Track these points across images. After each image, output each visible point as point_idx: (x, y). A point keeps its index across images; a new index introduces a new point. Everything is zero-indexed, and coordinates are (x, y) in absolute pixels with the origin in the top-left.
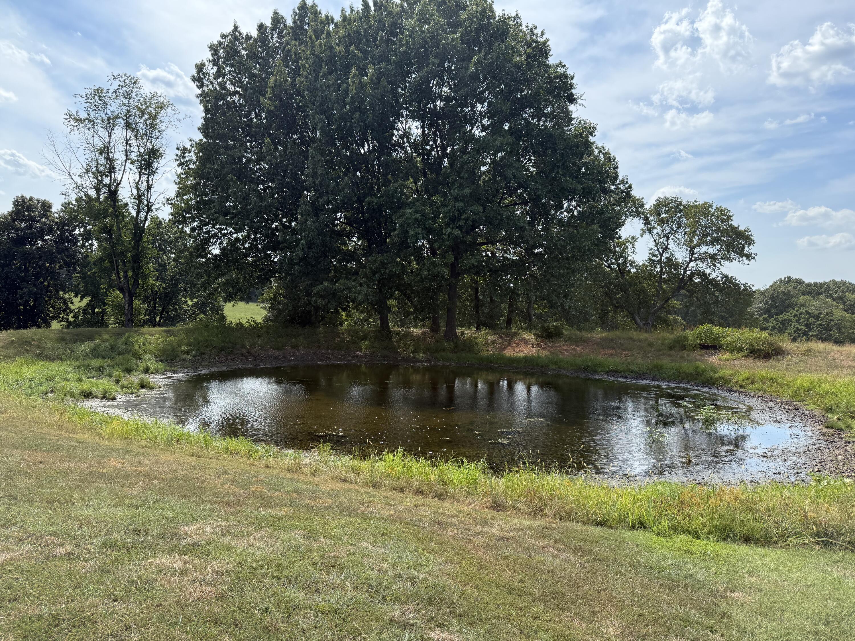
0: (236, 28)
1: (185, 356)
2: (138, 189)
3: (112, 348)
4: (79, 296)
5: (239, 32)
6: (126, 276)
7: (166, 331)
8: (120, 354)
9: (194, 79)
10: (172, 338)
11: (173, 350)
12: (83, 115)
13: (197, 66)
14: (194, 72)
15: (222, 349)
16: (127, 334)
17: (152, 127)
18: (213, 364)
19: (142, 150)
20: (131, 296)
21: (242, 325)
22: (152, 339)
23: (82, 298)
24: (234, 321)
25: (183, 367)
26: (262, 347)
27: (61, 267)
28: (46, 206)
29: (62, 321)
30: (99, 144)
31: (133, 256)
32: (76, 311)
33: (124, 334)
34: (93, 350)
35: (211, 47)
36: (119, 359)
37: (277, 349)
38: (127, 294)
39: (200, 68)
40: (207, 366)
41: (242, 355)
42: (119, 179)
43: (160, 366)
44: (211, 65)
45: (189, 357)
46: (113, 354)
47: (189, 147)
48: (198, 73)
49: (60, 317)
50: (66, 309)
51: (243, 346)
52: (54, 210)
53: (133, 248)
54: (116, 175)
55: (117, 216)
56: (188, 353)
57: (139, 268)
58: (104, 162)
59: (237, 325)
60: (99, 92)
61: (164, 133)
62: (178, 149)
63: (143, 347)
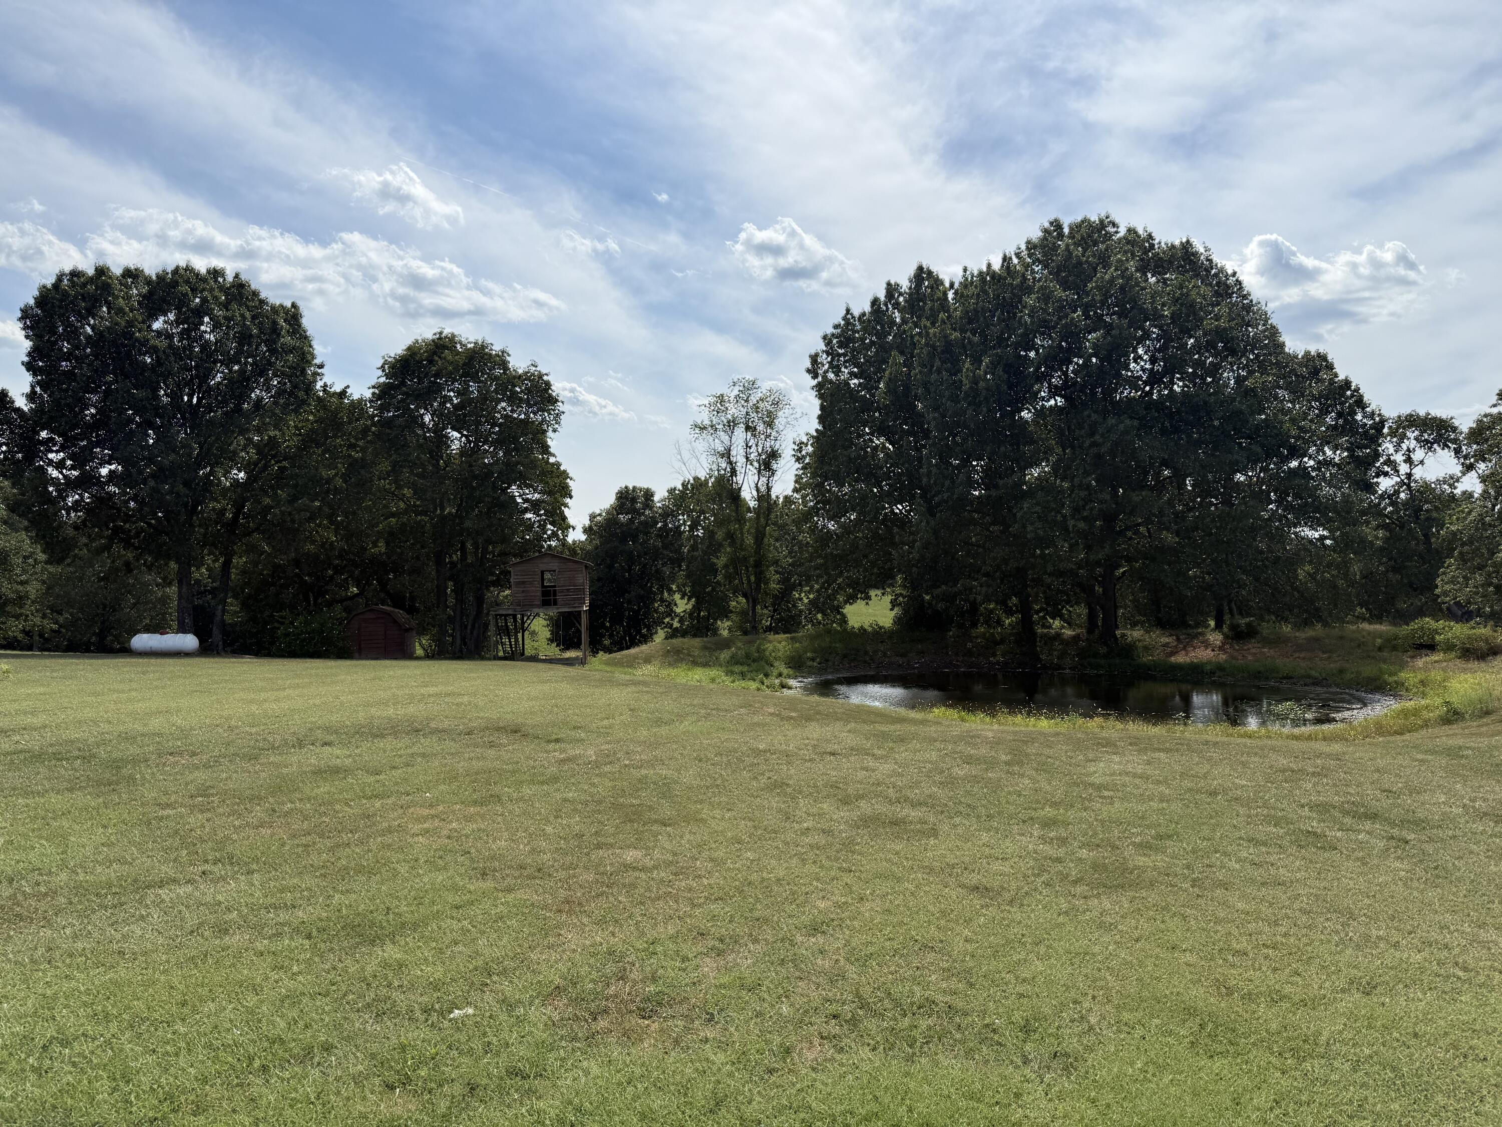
0: (848, 311)
1: (811, 663)
2: (758, 490)
3: (748, 656)
4: (686, 598)
5: (852, 314)
6: (749, 581)
7: (792, 638)
8: (754, 661)
9: (808, 371)
10: (797, 645)
11: (800, 657)
12: (707, 422)
13: (810, 356)
14: (808, 364)
15: (845, 656)
16: (758, 642)
17: (770, 424)
18: (837, 671)
19: (760, 450)
20: (754, 601)
21: (865, 630)
22: (780, 646)
23: (689, 600)
24: (856, 626)
25: (810, 674)
26: (885, 654)
27: (663, 565)
28: (649, 494)
29: (665, 627)
30: (721, 449)
31: (755, 561)
32: (682, 614)
33: (755, 642)
34: (732, 657)
35: (825, 338)
36: (754, 665)
37: (901, 656)
38: (751, 600)
39: (814, 359)
40: (832, 673)
41: (865, 662)
42: (741, 482)
43: (791, 672)
44: (825, 356)
45: (815, 664)
46: (750, 662)
47: (805, 440)
48: (813, 365)
49: (664, 623)
50: (670, 613)
51: (866, 653)
52: (656, 498)
53: (755, 552)
54: (738, 478)
55: (739, 521)
56: (813, 660)
57: (761, 572)
58: (724, 465)
59: (859, 629)
60: (721, 399)
61: (782, 433)
62: (794, 443)
63: (773, 654)
